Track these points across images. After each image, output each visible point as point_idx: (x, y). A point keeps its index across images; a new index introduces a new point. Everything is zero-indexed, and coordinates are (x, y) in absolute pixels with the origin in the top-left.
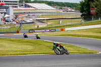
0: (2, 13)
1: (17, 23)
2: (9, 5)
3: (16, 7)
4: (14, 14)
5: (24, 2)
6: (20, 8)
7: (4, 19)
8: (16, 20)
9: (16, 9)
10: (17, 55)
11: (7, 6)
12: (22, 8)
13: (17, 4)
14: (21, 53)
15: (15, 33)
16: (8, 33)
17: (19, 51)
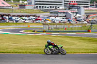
0: (73, 13)
1: (88, 22)
2: (81, 6)
3: (87, 7)
4: (85, 13)
5: (95, 3)
6: (91, 8)
7: (76, 18)
8: (87, 20)
9: (87, 9)
10: (88, 53)
11: (79, 6)
12: (93, 9)
13: (88, 5)
14: (92, 51)
15: (86, 32)
16: (79, 32)
17: (90, 49)
